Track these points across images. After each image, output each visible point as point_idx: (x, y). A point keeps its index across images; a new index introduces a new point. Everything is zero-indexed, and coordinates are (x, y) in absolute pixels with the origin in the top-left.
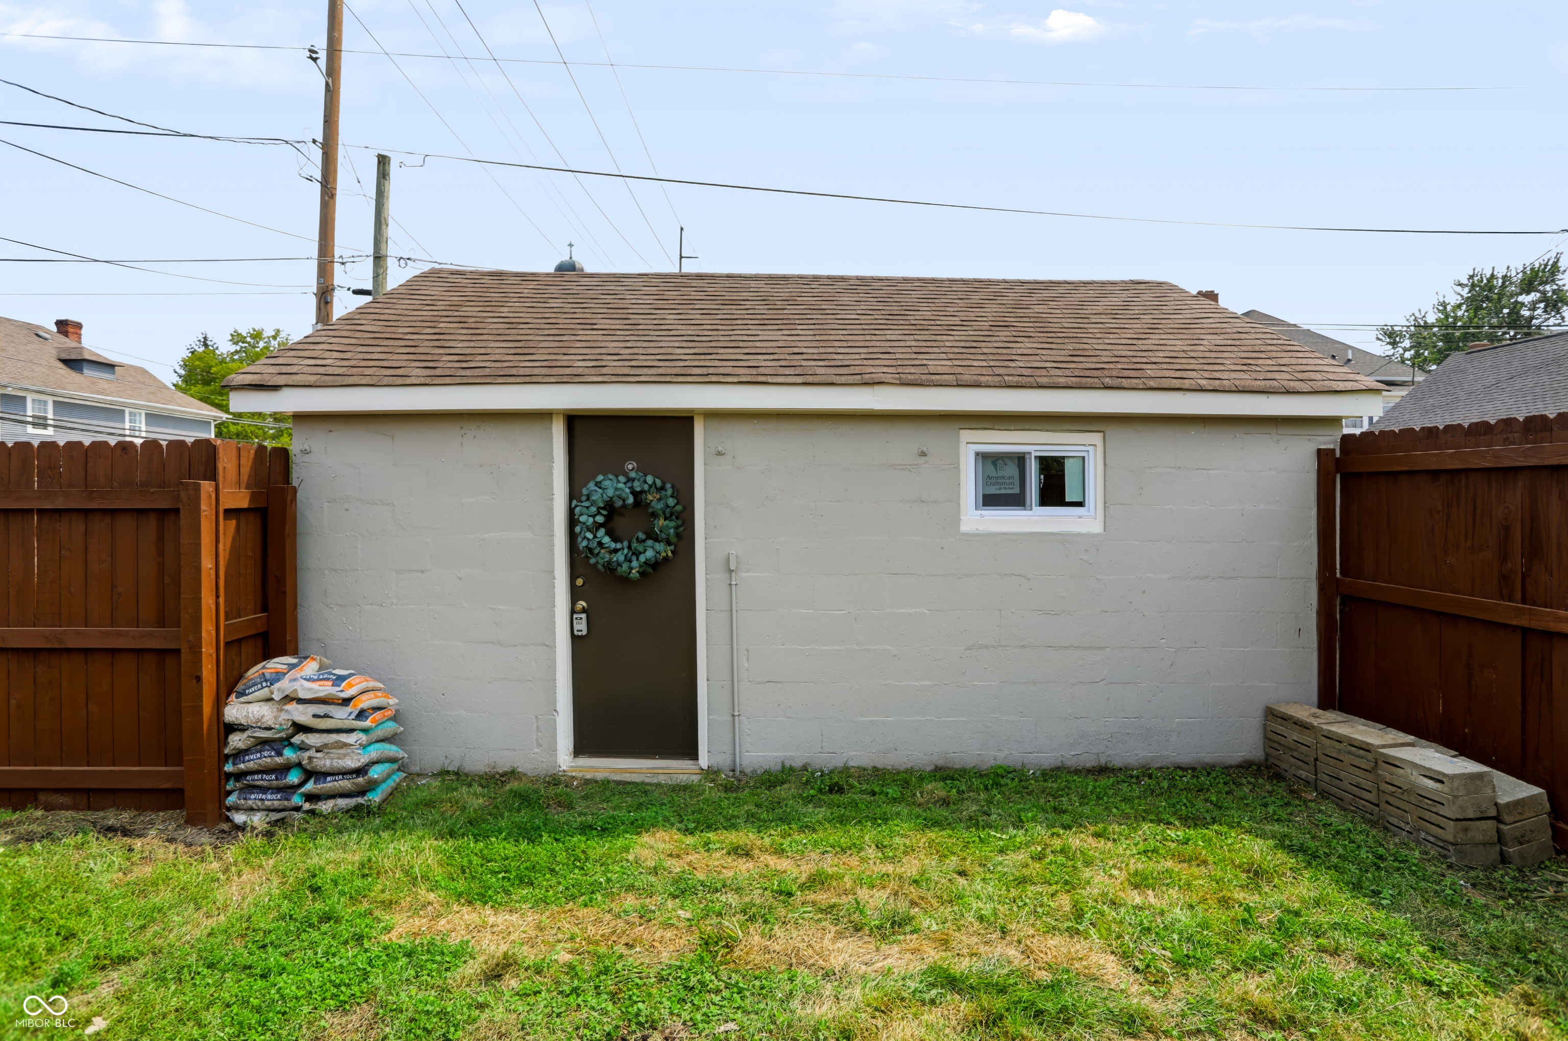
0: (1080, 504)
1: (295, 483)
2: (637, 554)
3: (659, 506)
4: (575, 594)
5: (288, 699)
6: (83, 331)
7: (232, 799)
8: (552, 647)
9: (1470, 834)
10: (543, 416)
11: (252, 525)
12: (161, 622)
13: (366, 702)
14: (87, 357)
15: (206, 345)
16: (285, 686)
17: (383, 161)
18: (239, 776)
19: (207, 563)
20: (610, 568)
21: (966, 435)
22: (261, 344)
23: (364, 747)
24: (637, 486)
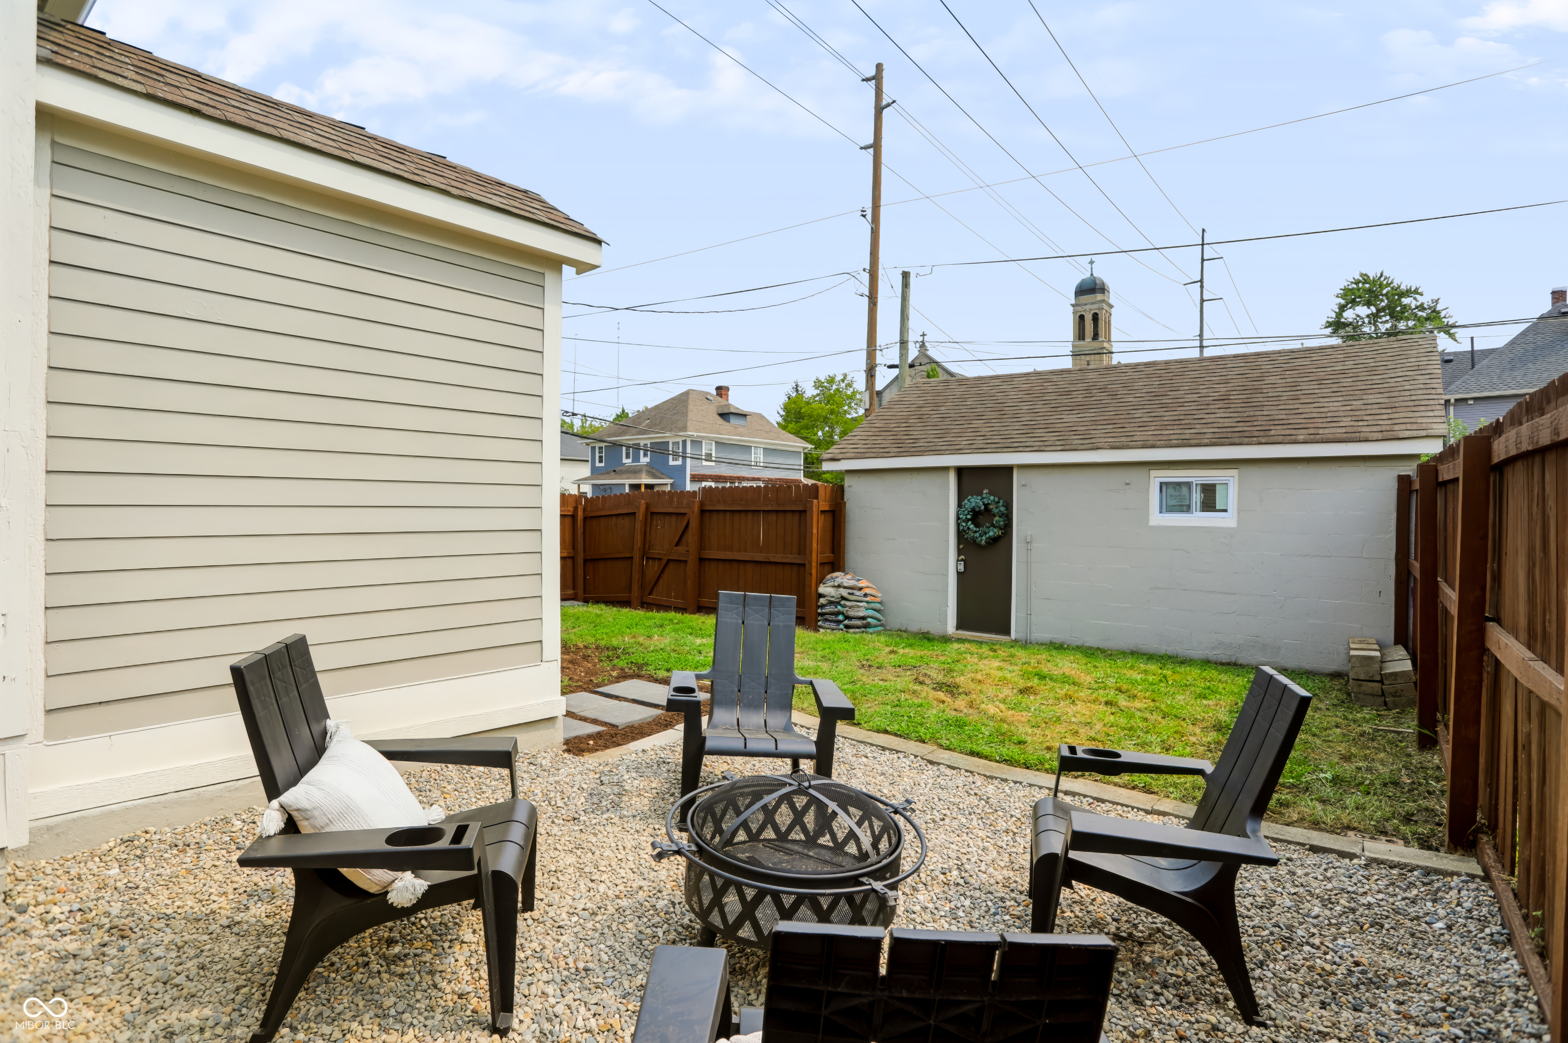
0: (1226, 511)
1: (845, 500)
2: (985, 533)
3: (996, 511)
4: (960, 552)
5: (839, 586)
6: (730, 393)
7: (820, 623)
8: (947, 576)
9: (1362, 689)
10: (946, 469)
11: (829, 517)
12: (799, 553)
13: (868, 591)
14: (733, 410)
15: (797, 391)
16: (838, 581)
17: (906, 275)
18: (822, 614)
19: (815, 531)
20: (974, 540)
21: (1154, 473)
22: (834, 387)
23: (867, 609)
24: (986, 501)
